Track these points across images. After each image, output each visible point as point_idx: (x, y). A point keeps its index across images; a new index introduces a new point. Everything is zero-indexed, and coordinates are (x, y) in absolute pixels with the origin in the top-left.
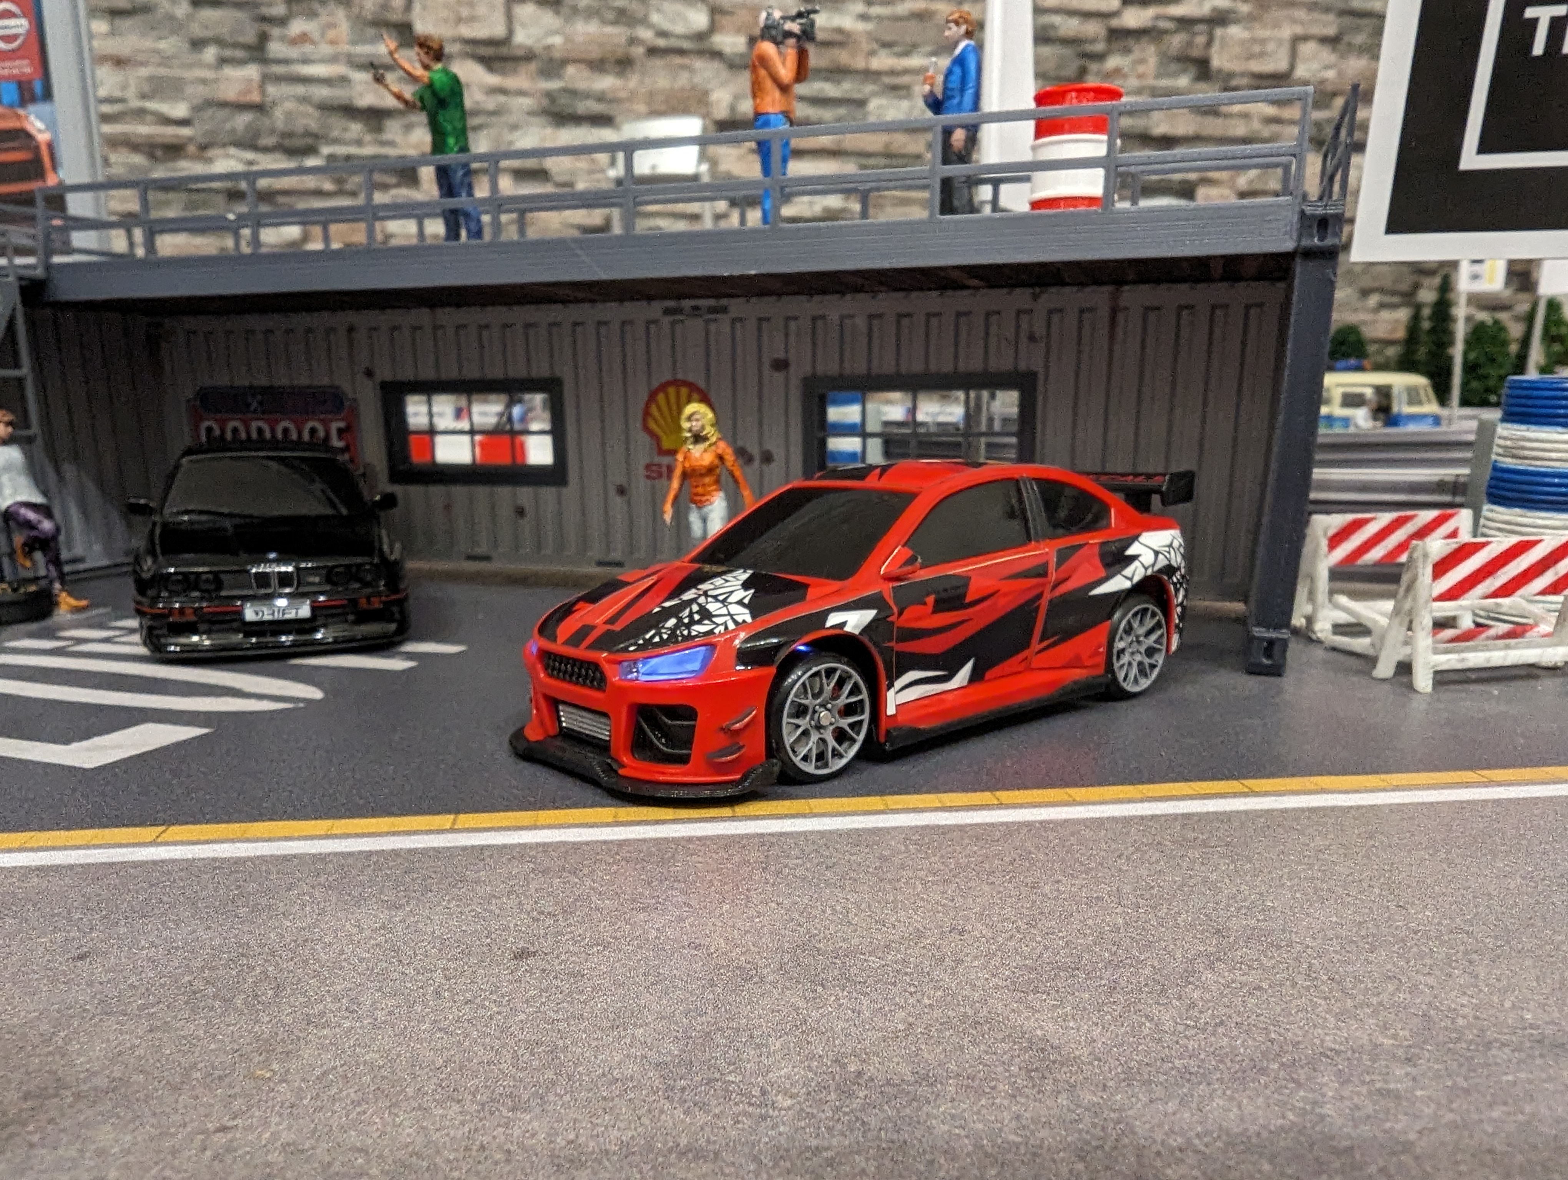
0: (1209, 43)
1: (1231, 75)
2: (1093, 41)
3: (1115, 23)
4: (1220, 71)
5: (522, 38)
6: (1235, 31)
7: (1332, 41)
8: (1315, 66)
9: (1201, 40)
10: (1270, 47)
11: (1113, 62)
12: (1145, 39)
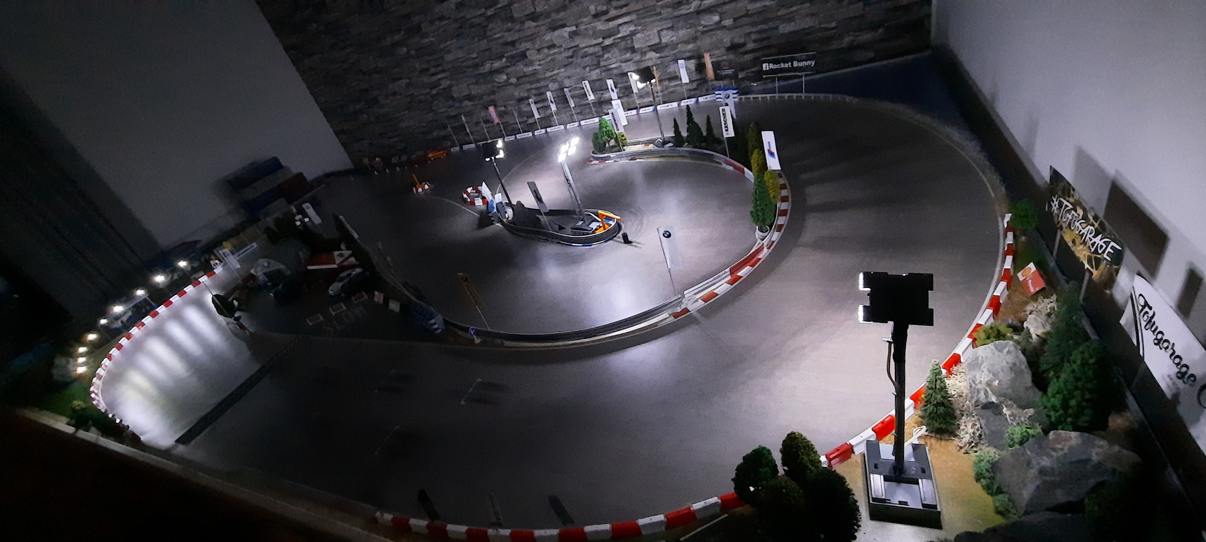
0: (632, 42)
1: (642, 48)
2: (598, 52)
3: (603, 45)
4: (638, 48)
5: (474, 93)
6: (639, 35)
7: (671, 28)
8: (669, 37)
9: (629, 42)
10: (651, 37)
11: (606, 56)
12: (613, 47)
